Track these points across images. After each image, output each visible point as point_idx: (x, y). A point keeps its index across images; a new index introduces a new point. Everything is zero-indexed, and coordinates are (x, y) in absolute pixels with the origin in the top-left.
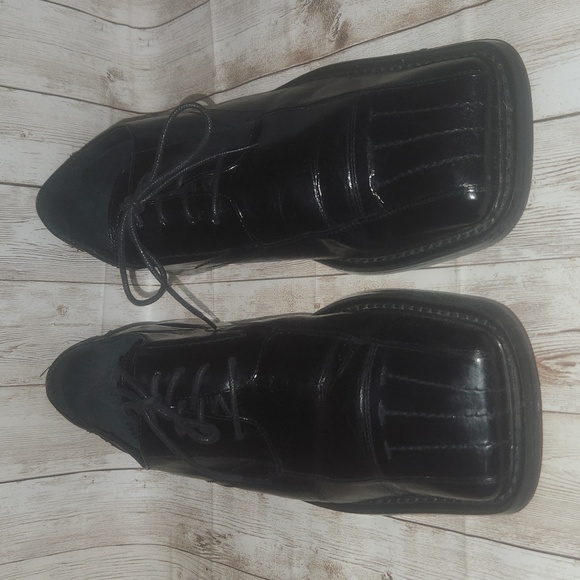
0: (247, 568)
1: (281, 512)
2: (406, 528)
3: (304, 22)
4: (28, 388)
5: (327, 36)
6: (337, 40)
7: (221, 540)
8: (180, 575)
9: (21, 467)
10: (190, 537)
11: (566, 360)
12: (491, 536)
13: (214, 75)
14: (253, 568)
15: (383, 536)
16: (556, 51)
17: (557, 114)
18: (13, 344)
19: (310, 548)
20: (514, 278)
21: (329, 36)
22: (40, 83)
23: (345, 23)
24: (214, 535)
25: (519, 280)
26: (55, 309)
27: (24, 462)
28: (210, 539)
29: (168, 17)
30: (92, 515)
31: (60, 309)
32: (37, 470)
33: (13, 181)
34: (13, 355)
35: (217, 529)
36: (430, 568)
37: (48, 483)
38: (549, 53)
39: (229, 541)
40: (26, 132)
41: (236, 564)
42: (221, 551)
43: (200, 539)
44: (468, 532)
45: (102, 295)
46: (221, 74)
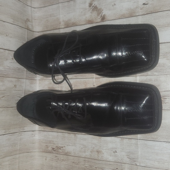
0: (70, 155)
1: (82, 139)
2: (121, 139)
3: (91, 13)
4: (7, 108)
5: (98, 17)
6: (102, 19)
7: (61, 148)
8: (46, 159)
9: (4, 131)
10: (50, 149)
11: (164, 98)
12: (144, 139)
13: (60, 23)
14: (73, 154)
15: (114, 142)
16: (163, 28)
17: (163, 42)
18: (4, 95)
19: (92, 147)
20: (152, 79)
21: (99, 17)
22: (11, 21)
23: (104, 15)
24: (59, 147)
25: (153, 80)
26: (14, 86)
27: (5, 129)
28: (57, 148)
29: (43, 6)
30: (20, 144)
31: (15, 85)
32: (8, 132)
33: (4, 48)
34: (3, 99)
35: (60, 145)
36: (128, 148)
37: (10, 135)
38: (162, 28)
39: (64, 148)
40: (7, 35)
41: (67, 154)
42: (61, 151)
43: (53, 149)
44: (139, 139)
45: (25, 82)
46: (62, 23)
